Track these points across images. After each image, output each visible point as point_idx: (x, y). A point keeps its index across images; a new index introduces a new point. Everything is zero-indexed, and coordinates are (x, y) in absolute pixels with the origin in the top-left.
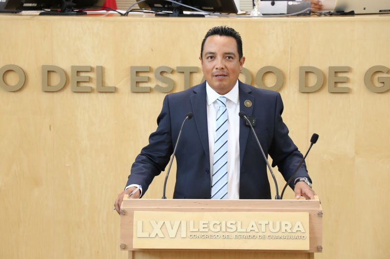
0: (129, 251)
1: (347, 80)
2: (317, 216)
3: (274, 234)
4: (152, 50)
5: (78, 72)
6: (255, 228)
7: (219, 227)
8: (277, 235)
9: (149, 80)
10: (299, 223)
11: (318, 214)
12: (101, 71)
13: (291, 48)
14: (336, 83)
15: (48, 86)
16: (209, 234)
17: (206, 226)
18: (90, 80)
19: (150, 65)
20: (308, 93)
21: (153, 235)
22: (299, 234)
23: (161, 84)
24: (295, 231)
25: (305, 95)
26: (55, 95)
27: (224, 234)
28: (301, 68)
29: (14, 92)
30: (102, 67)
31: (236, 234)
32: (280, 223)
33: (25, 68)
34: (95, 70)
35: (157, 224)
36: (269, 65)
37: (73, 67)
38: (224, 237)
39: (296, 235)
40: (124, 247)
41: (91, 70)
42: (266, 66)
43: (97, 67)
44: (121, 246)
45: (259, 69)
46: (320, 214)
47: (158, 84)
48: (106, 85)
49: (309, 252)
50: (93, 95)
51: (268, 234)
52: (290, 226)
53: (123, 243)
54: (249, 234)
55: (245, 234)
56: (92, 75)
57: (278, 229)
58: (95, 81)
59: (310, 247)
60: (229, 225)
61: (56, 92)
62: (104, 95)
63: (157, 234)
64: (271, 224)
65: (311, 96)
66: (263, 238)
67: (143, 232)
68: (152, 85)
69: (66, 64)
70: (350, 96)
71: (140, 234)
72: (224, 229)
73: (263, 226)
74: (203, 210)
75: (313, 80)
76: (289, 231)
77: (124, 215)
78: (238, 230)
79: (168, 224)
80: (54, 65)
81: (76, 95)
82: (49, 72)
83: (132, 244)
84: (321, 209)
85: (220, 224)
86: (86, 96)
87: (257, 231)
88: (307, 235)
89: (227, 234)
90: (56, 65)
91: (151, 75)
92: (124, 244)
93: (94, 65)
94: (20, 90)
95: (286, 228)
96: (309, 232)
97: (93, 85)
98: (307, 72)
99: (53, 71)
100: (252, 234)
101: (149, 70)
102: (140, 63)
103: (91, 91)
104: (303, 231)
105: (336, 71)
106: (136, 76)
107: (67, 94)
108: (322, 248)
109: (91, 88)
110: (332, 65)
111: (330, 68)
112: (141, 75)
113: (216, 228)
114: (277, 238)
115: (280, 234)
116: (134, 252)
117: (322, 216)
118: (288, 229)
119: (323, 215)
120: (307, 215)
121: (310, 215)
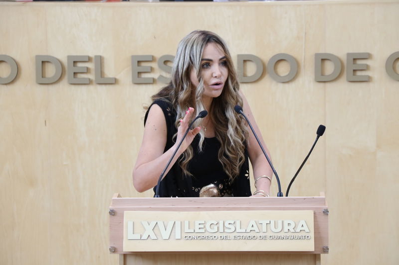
0: (120, 254)
1: (367, 68)
2: (323, 214)
3: (276, 235)
4: (155, 38)
5: (75, 62)
6: (255, 228)
7: (216, 228)
8: (279, 235)
9: (152, 70)
10: (303, 222)
11: (324, 212)
12: (100, 60)
13: (306, 33)
14: (355, 71)
15: (42, 77)
16: (206, 235)
17: (202, 226)
18: (88, 70)
19: (152, 54)
20: (324, 82)
21: (145, 237)
22: (303, 234)
23: (164, 74)
24: (299, 231)
25: (322, 85)
26: (51, 88)
27: (221, 235)
28: (317, 55)
29: (6, 84)
30: (101, 57)
31: (235, 234)
32: (283, 222)
33: (18, 58)
34: (94, 60)
35: (149, 225)
36: (283, 52)
37: (69, 57)
38: (222, 238)
39: (300, 234)
40: (114, 250)
41: (89, 59)
42: (278, 53)
43: (96, 57)
44: (110, 249)
45: (271, 57)
46: (326, 212)
47: (162, 74)
48: (106, 76)
49: (314, 253)
50: (91, 88)
51: (269, 234)
52: (293, 225)
53: (112, 245)
54: (248, 235)
55: (245, 235)
56: (91, 65)
57: (280, 229)
58: (93, 72)
59: (315, 248)
60: (227, 225)
61: (52, 84)
62: (104, 87)
63: (149, 236)
64: (272, 223)
65: (328, 85)
66: (265, 238)
67: (133, 233)
68: (155, 75)
69: (62, 54)
70: (371, 85)
71: (131, 236)
72: (221, 230)
73: (264, 226)
74: (199, 209)
75: (329, 68)
76: (292, 230)
77: (114, 215)
78: (237, 231)
79: (161, 225)
80: (48, 54)
81: (73, 87)
82: (44, 62)
83: (122, 247)
84: (327, 207)
85: (217, 224)
86: (84, 88)
87: (257, 230)
88: (312, 235)
89: (224, 235)
90: (52, 55)
91: (154, 65)
92: (113, 247)
93: (92, 55)
94: (13, 82)
95: (289, 228)
96: (313, 232)
97: (91, 76)
98: (323, 60)
99: (48, 62)
100: (252, 234)
101: (153, 59)
102: (141, 52)
103: (89, 82)
104: (307, 230)
105: (355, 58)
106: (138, 66)
107: (64, 86)
108: (328, 249)
109: (89, 79)
110: (351, 51)
111: (348, 55)
112: (143, 64)
113: (214, 229)
114: (279, 238)
115: (282, 234)
116: (125, 256)
117: (327, 214)
118: (291, 228)
119: (329, 213)
120: (311, 213)
121: (315, 213)
